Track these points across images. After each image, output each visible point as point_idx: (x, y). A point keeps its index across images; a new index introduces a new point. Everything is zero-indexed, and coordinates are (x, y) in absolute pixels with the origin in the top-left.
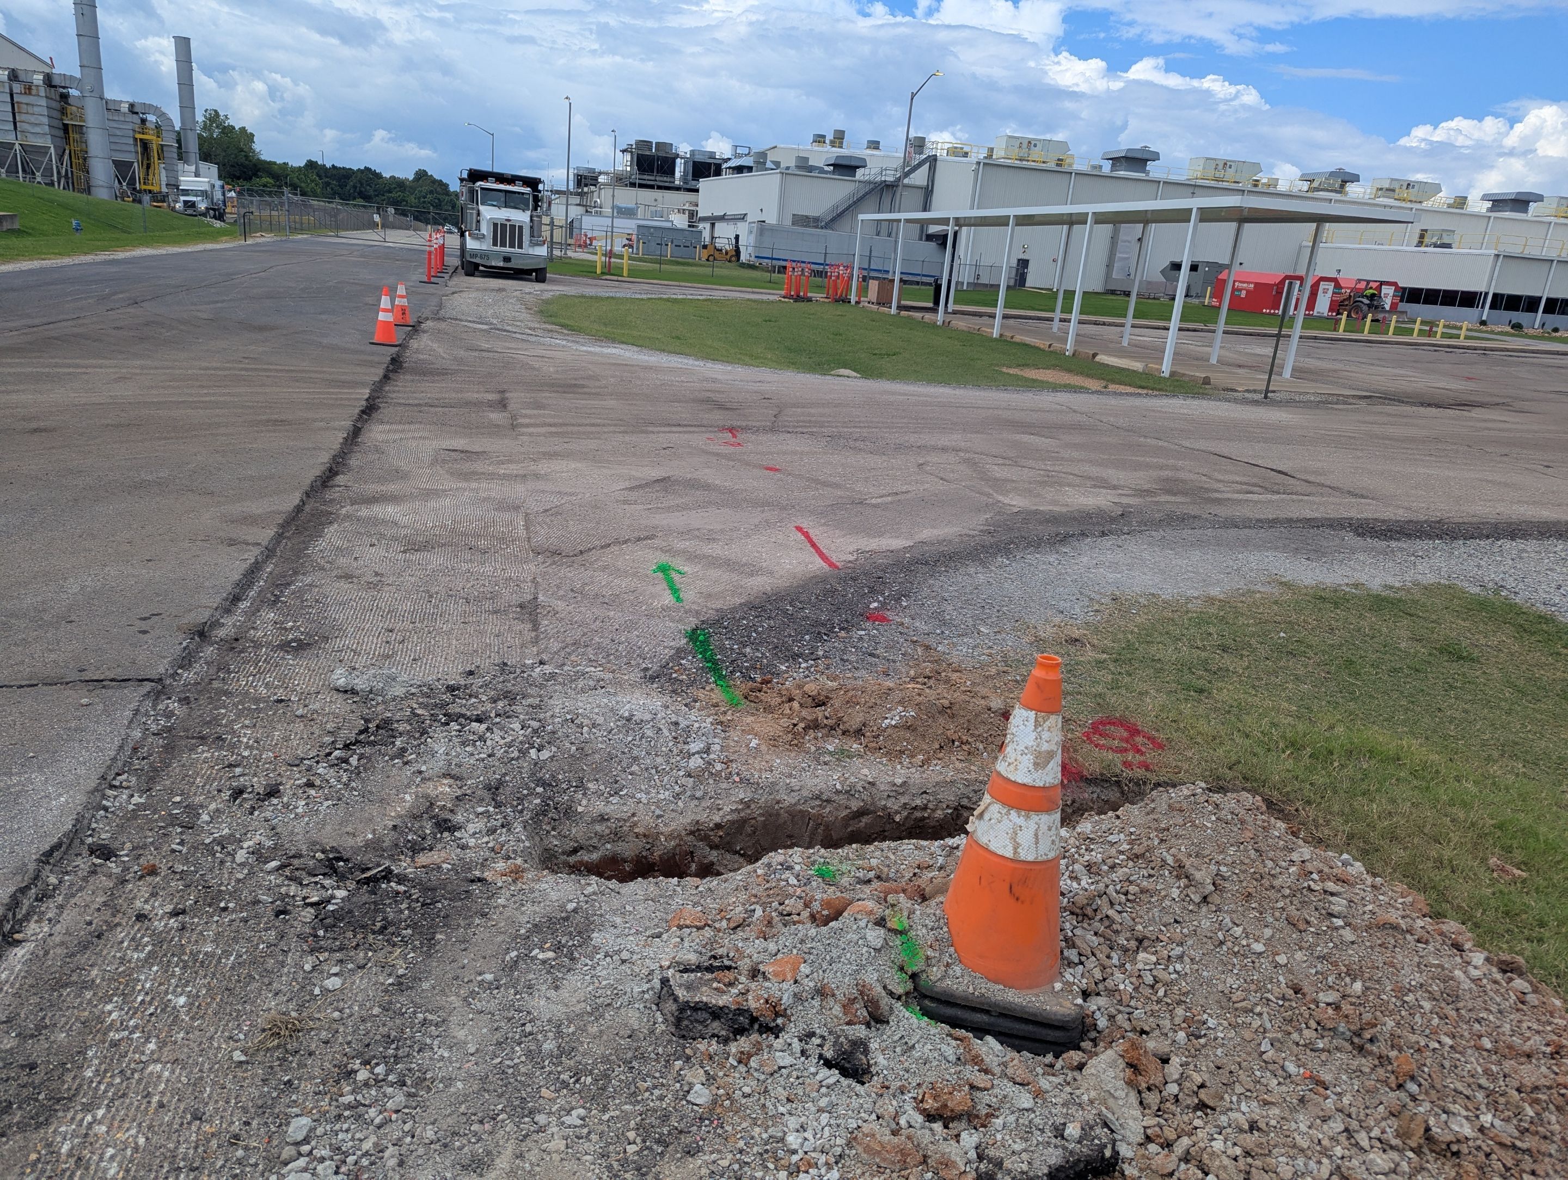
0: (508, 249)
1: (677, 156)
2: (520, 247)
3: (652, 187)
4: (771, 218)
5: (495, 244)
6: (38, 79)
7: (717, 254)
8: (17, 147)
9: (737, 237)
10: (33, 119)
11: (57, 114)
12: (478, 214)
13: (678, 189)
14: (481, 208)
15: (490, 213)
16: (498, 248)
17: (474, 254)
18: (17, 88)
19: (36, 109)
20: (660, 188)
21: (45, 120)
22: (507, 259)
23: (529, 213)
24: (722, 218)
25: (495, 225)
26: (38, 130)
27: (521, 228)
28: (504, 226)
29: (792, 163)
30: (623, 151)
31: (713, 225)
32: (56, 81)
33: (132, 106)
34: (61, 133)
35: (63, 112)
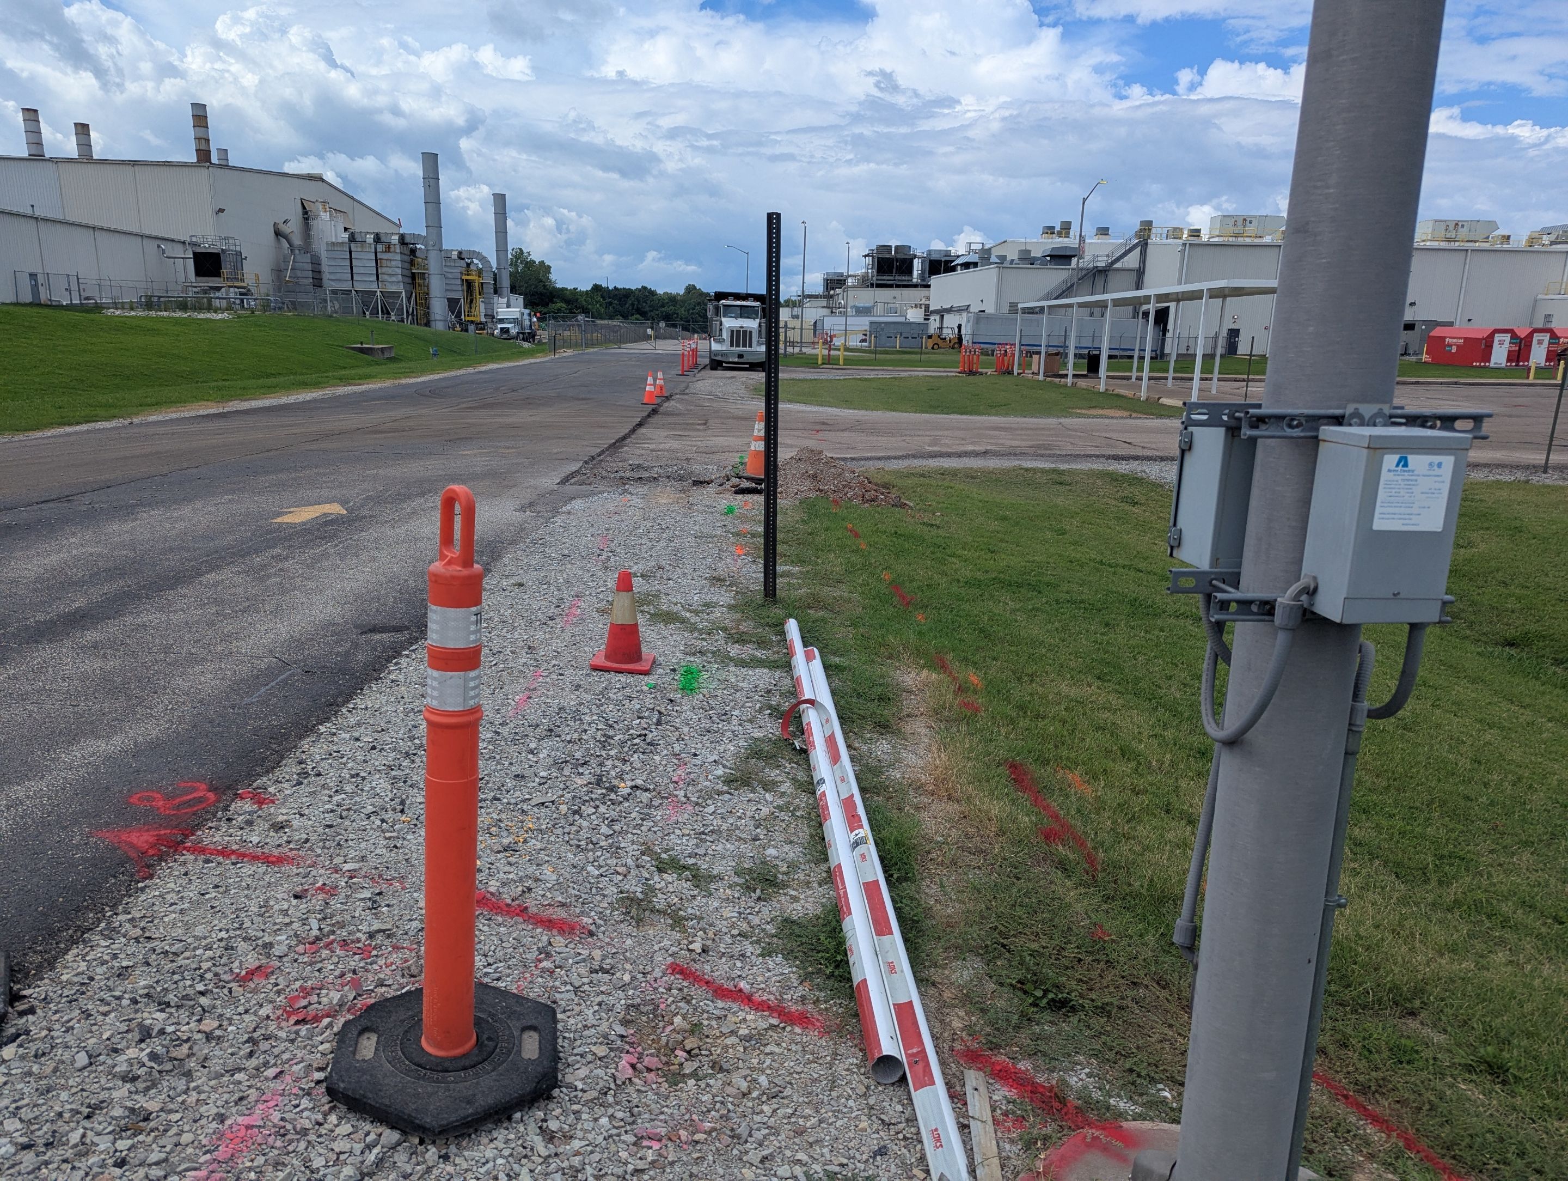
0: (741, 348)
1: (915, 256)
2: (750, 346)
3: (891, 286)
4: (990, 309)
5: (732, 345)
6: (395, 238)
7: (940, 342)
8: (378, 294)
9: (960, 327)
10: (390, 271)
11: (407, 265)
12: (721, 324)
13: (915, 286)
14: (723, 319)
15: (729, 323)
16: (734, 348)
17: (717, 353)
18: (380, 247)
19: (393, 263)
20: (898, 286)
21: (399, 271)
22: (740, 356)
23: (758, 321)
24: (950, 310)
25: (732, 332)
26: (394, 279)
27: (751, 332)
28: (738, 332)
29: (1016, 257)
30: (865, 256)
31: (942, 317)
32: (408, 240)
33: (460, 253)
34: (410, 281)
35: (412, 263)
